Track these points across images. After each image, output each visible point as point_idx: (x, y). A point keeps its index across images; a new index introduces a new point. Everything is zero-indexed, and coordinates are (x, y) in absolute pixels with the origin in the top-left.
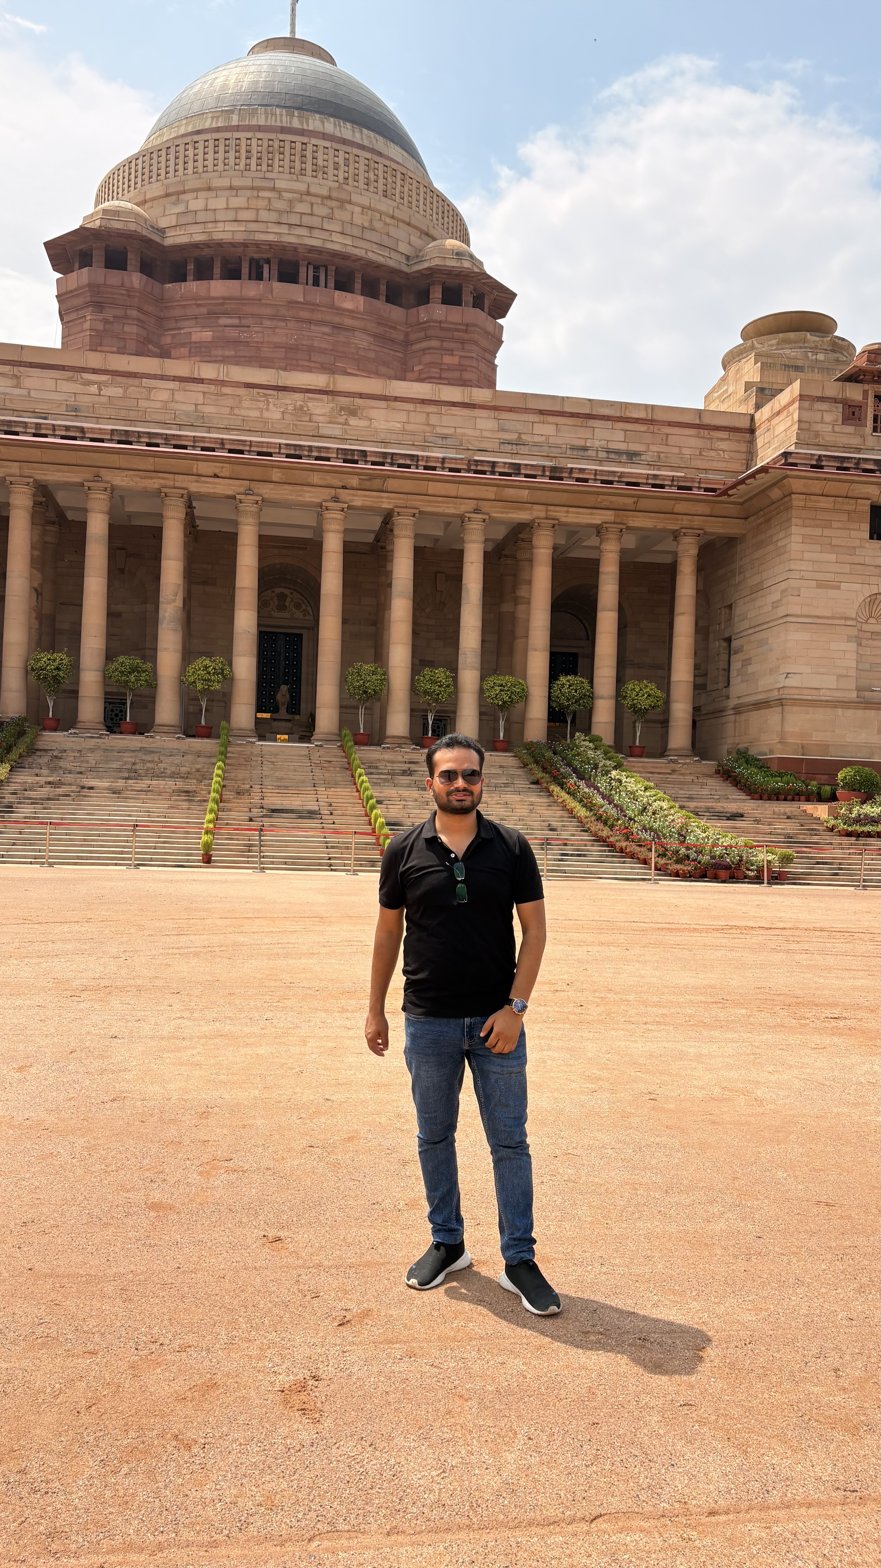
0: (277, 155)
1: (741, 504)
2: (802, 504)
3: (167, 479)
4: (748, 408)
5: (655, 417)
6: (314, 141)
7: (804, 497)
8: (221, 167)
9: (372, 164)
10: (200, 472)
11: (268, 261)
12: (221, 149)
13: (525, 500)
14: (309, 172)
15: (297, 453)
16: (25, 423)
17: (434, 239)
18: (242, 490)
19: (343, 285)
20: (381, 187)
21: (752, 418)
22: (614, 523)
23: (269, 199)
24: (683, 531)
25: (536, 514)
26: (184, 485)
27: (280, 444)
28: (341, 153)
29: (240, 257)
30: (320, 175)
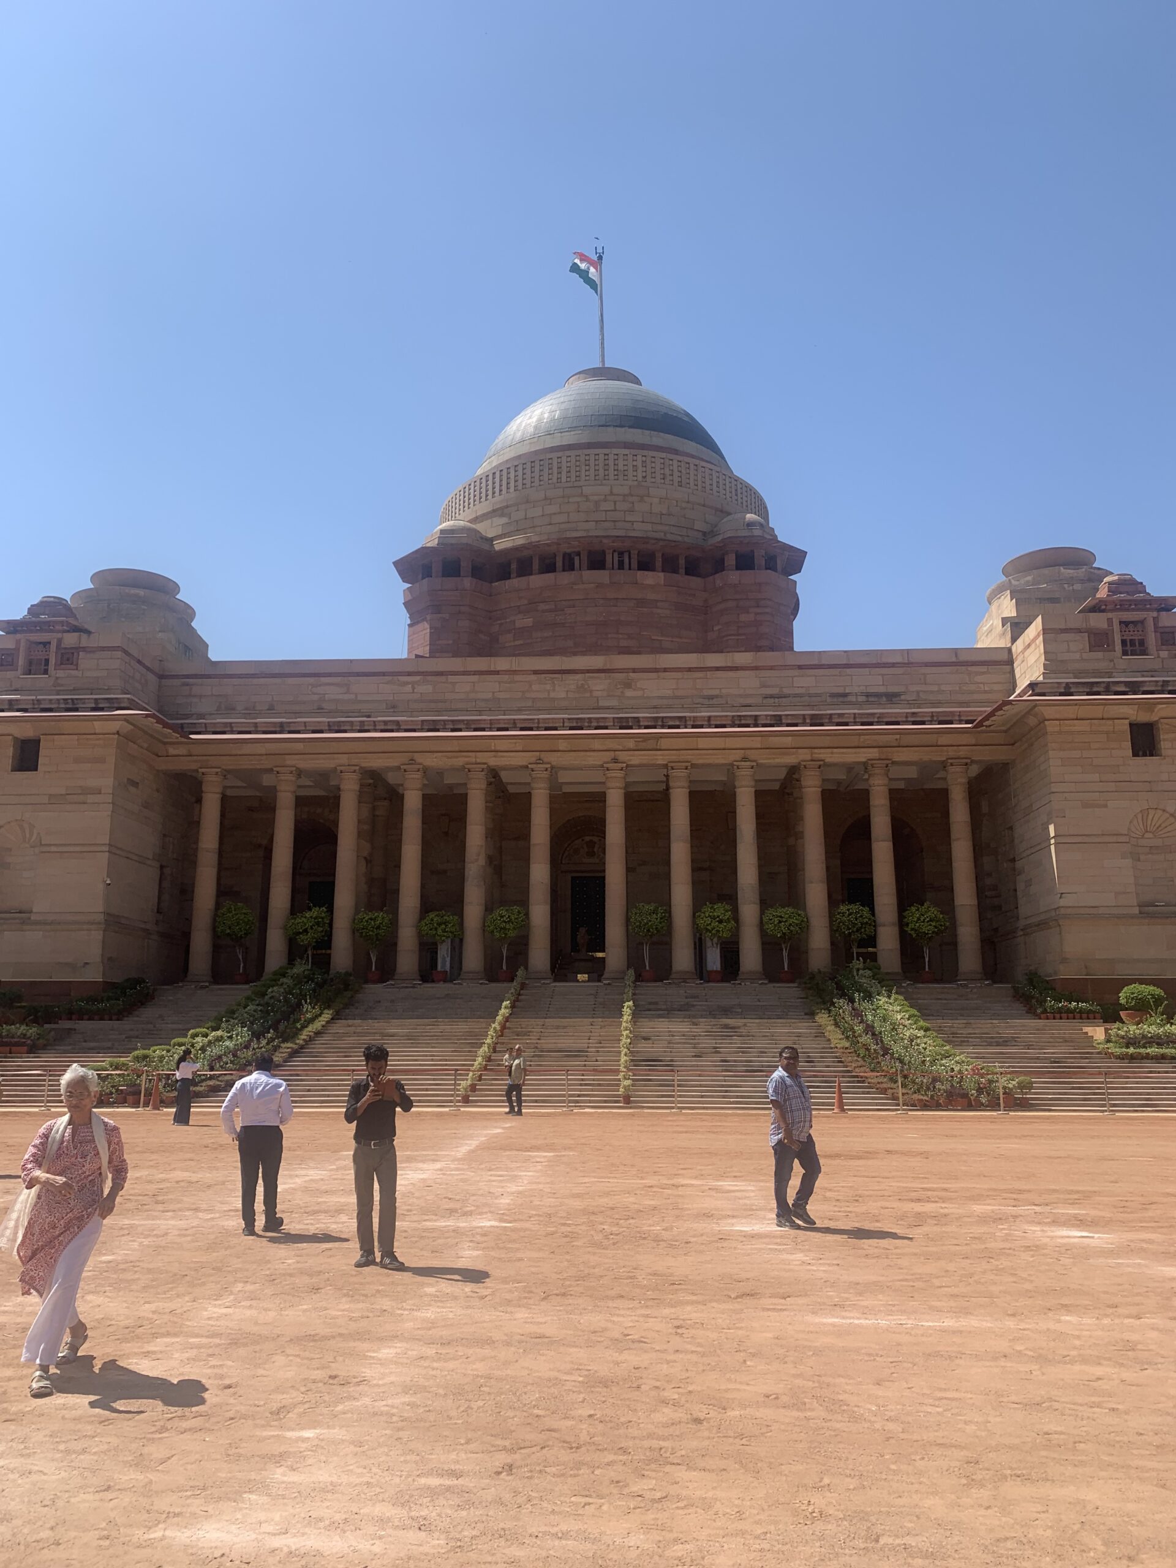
0: (583, 467)
1: (1005, 732)
2: (1057, 729)
3: (469, 757)
4: (1004, 643)
5: (911, 660)
6: (615, 451)
7: (1057, 722)
8: (537, 483)
9: (667, 462)
10: (498, 748)
11: (578, 554)
12: (537, 469)
13: (790, 746)
14: (612, 477)
15: (579, 725)
16: (352, 722)
17: (729, 514)
18: (533, 760)
19: (645, 565)
20: (676, 479)
21: (1010, 650)
22: (879, 759)
23: (578, 502)
24: (950, 761)
25: (801, 757)
26: (484, 761)
27: (563, 719)
28: (639, 458)
29: (555, 554)
30: (621, 477)
